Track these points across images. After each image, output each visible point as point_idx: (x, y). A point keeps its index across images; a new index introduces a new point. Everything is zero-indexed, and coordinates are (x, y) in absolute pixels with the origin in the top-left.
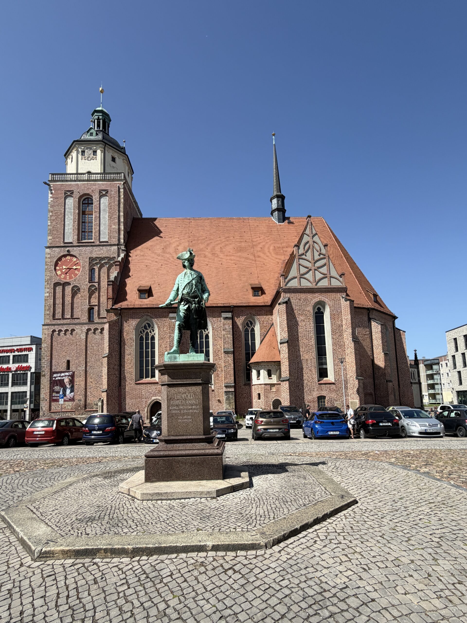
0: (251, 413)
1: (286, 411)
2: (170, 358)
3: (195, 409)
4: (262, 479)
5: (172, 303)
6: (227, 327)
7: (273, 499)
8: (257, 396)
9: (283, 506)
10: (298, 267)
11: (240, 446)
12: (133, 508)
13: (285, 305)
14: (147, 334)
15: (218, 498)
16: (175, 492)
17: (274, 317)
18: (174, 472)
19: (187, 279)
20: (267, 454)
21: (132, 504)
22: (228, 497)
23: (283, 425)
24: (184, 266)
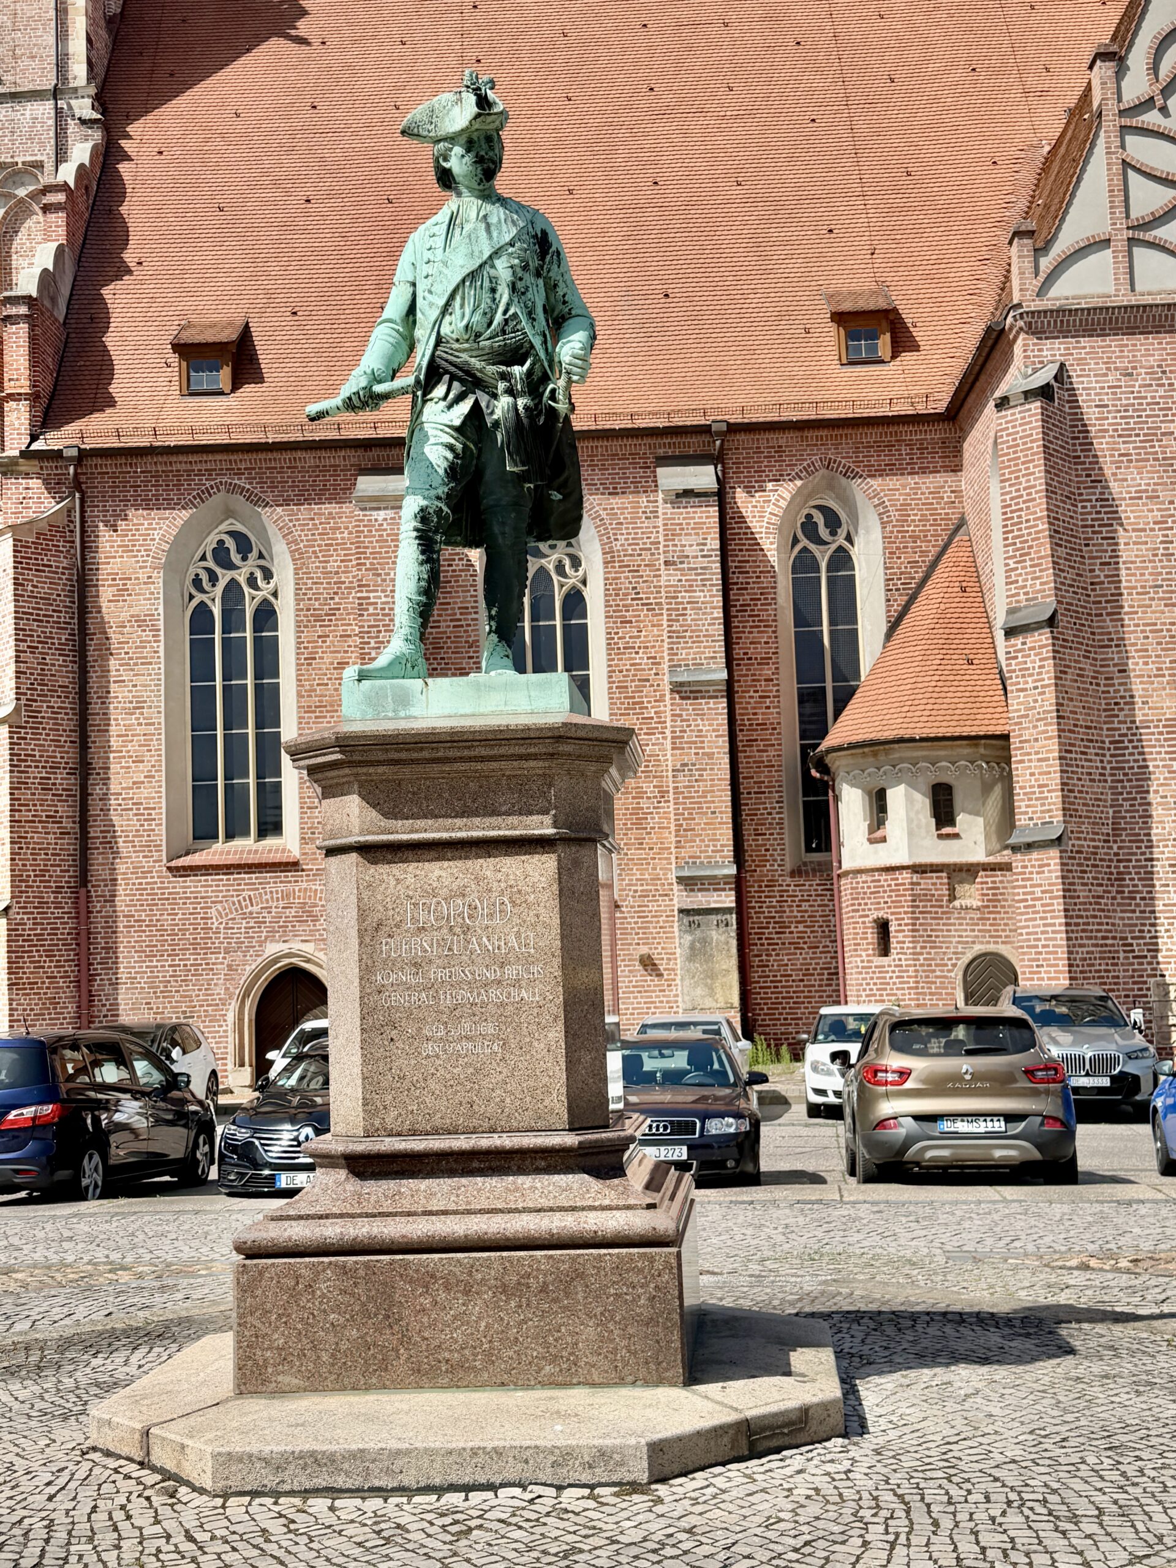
0: (838, 1029)
1: (1048, 1019)
2: (374, 701)
3: (517, 983)
4: (917, 1389)
5: (379, 388)
6: (689, 545)
7: (988, 1500)
8: (872, 936)
9: (1054, 1541)
10: (1118, 181)
11: (775, 1213)
12: (168, 1537)
13: (1036, 406)
14: (233, 591)
15: (662, 1490)
16: (408, 1452)
17: (966, 480)
18: (405, 1339)
19: (463, 250)
20: (941, 1259)
21: (165, 1512)
22: (720, 1482)
23: (1035, 1093)
24: (446, 179)
